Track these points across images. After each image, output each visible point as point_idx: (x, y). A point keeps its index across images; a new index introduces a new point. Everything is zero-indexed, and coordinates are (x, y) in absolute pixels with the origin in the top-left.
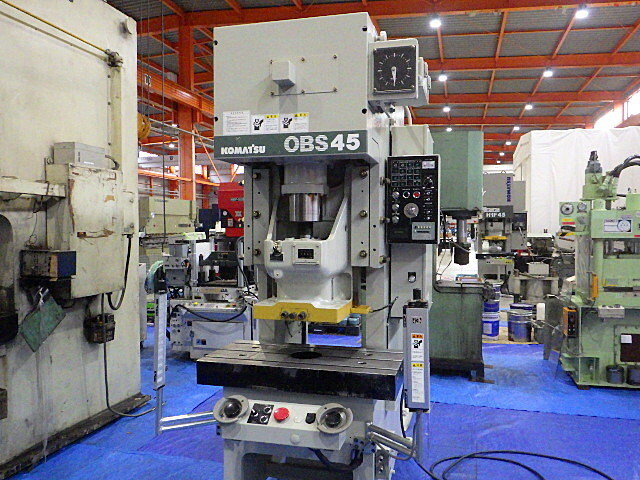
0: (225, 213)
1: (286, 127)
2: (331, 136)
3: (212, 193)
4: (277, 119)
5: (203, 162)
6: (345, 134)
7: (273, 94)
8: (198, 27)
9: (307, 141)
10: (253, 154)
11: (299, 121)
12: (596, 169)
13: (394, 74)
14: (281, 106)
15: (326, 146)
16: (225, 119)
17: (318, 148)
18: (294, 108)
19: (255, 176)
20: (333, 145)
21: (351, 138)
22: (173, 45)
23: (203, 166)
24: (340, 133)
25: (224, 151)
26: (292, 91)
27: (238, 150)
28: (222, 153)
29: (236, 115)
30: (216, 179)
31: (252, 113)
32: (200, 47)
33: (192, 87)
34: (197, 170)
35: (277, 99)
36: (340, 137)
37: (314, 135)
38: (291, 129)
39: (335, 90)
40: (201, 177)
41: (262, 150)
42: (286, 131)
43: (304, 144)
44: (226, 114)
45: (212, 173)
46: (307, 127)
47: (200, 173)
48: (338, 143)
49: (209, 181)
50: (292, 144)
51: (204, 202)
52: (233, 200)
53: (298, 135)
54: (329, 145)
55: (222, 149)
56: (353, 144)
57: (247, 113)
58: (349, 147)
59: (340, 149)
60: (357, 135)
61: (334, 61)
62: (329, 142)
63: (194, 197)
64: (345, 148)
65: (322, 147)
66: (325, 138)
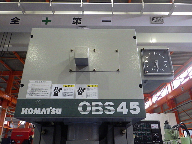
0: (13, 141)
1: (80, 94)
2: (117, 103)
3: (10, 132)
4: (73, 88)
5: (8, 120)
6: (128, 102)
7: (71, 71)
8: (16, 75)
9: (97, 105)
10: (50, 115)
11: (90, 91)
12: (169, 128)
13: (157, 64)
14: (77, 79)
15: (113, 110)
16: (30, 86)
17: (106, 112)
18: (88, 82)
19: (43, 132)
20: (119, 110)
21: (132, 105)
22: (6, 80)
23: (8, 121)
24: (124, 101)
25: (24, 111)
26: (86, 69)
27: (37, 111)
28: (22, 113)
29: (40, 84)
30: (12, 126)
31: (53, 83)
32: (16, 82)
33: (10, 94)
34: (6, 123)
35: (74, 74)
36: (124, 104)
37: (103, 101)
38: (85, 96)
39: (118, 71)
40: (6, 125)
41: (59, 111)
42: (80, 97)
43: (94, 108)
44: (31, 82)
45: (11, 124)
46: (97, 95)
47: (6, 124)
48: (123, 108)
49: (9, 127)
50: (85, 108)
51: (6, 135)
52: (18, 136)
53: (90, 101)
54: (116, 110)
55: (23, 109)
56: (135, 109)
57: (49, 83)
58: (132, 112)
59: (125, 113)
60: (137, 103)
61: (116, 53)
62: (116, 107)
63: (2, 133)
64: (129, 113)
65: (110, 111)
66: (112, 104)
